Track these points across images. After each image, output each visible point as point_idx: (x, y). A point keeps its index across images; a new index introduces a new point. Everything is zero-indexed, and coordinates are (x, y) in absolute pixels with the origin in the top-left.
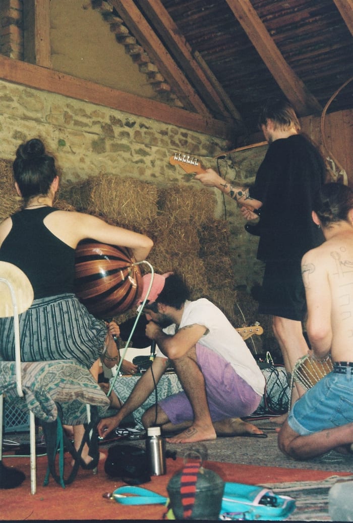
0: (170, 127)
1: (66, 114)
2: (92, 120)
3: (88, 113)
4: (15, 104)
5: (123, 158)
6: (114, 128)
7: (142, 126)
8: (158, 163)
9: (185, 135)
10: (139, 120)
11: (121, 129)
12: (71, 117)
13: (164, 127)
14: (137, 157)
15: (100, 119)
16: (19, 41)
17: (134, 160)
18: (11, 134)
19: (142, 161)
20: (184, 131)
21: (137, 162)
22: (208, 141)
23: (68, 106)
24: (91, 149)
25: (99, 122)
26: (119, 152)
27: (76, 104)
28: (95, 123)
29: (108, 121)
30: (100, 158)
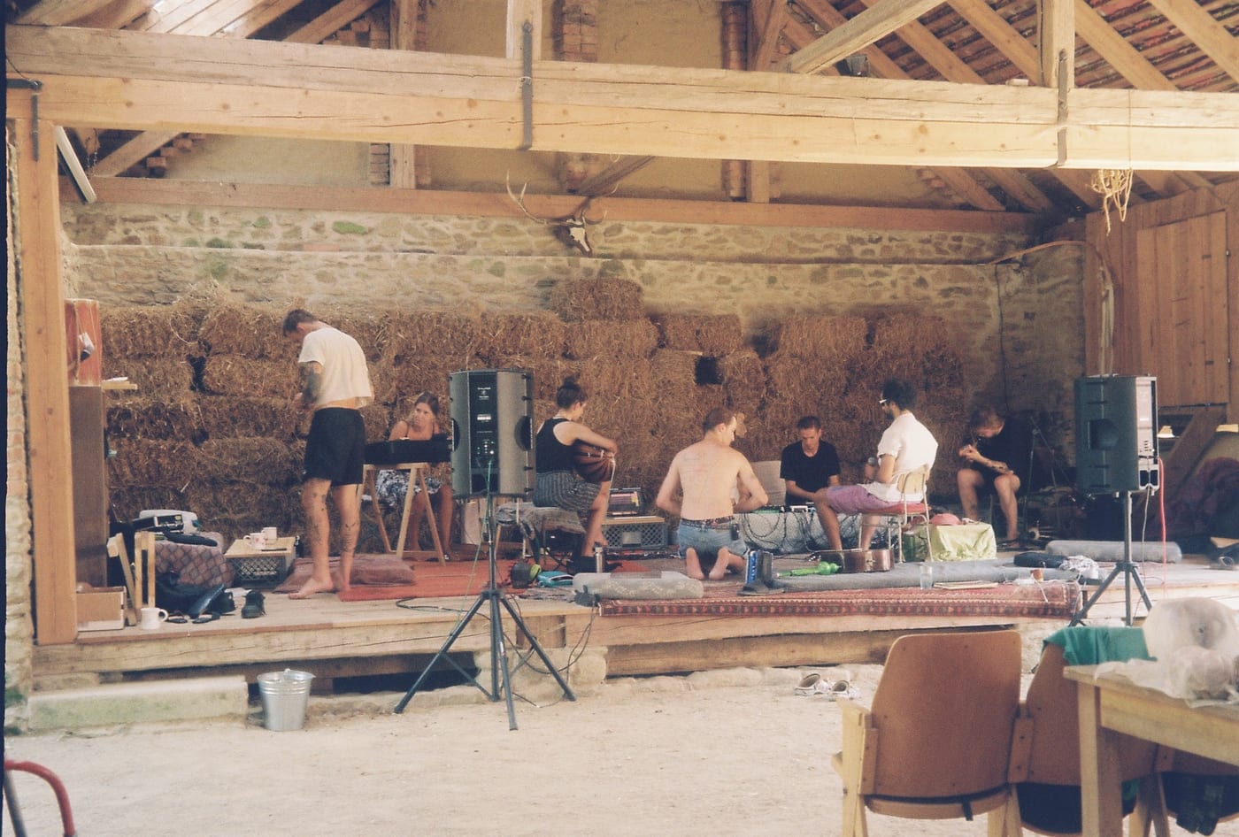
0: (935, 234)
1: (789, 244)
2: (823, 244)
3: (819, 238)
4: (731, 244)
5: (852, 285)
6: (853, 247)
7: (891, 239)
8: (901, 283)
9: (959, 239)
10: (886, 235)
11: (864, 247)
12: (795, 246)
13: (925, 235)
14: (871, 280)
15: (833, 242)
16: (740, 176)
17: (867, 284)
18: (715, 279)
19: (877, 284)
20: (957, 234)
21: (870, 286)
22: (995, 239)
23: (792, 235)
24: (809, 281)
25: (831, 246)
26: (847, 279)
27: (803, 231)
28: (827, 247)
29: (845, 242)
30: (821, 288)
